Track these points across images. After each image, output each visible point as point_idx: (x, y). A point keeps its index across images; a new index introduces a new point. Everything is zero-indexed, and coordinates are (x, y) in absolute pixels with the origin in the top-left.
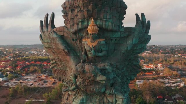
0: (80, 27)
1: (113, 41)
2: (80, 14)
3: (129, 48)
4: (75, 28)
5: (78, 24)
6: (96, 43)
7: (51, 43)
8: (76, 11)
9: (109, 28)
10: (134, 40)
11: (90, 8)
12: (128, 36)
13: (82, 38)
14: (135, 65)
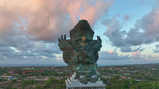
0: (78, 39)
1: (91, 44)
2: (78, 34)
3: (96, 47)
4: (76, 39)
5: (77, 38)
6: (85, 44)
7: (65, 46)
8: (77, 33)
9: (89, 39)
10: (98, 44)
11: (82, 32)
12: (95, 43)
13: (79, 43)
14: (97, 56)
